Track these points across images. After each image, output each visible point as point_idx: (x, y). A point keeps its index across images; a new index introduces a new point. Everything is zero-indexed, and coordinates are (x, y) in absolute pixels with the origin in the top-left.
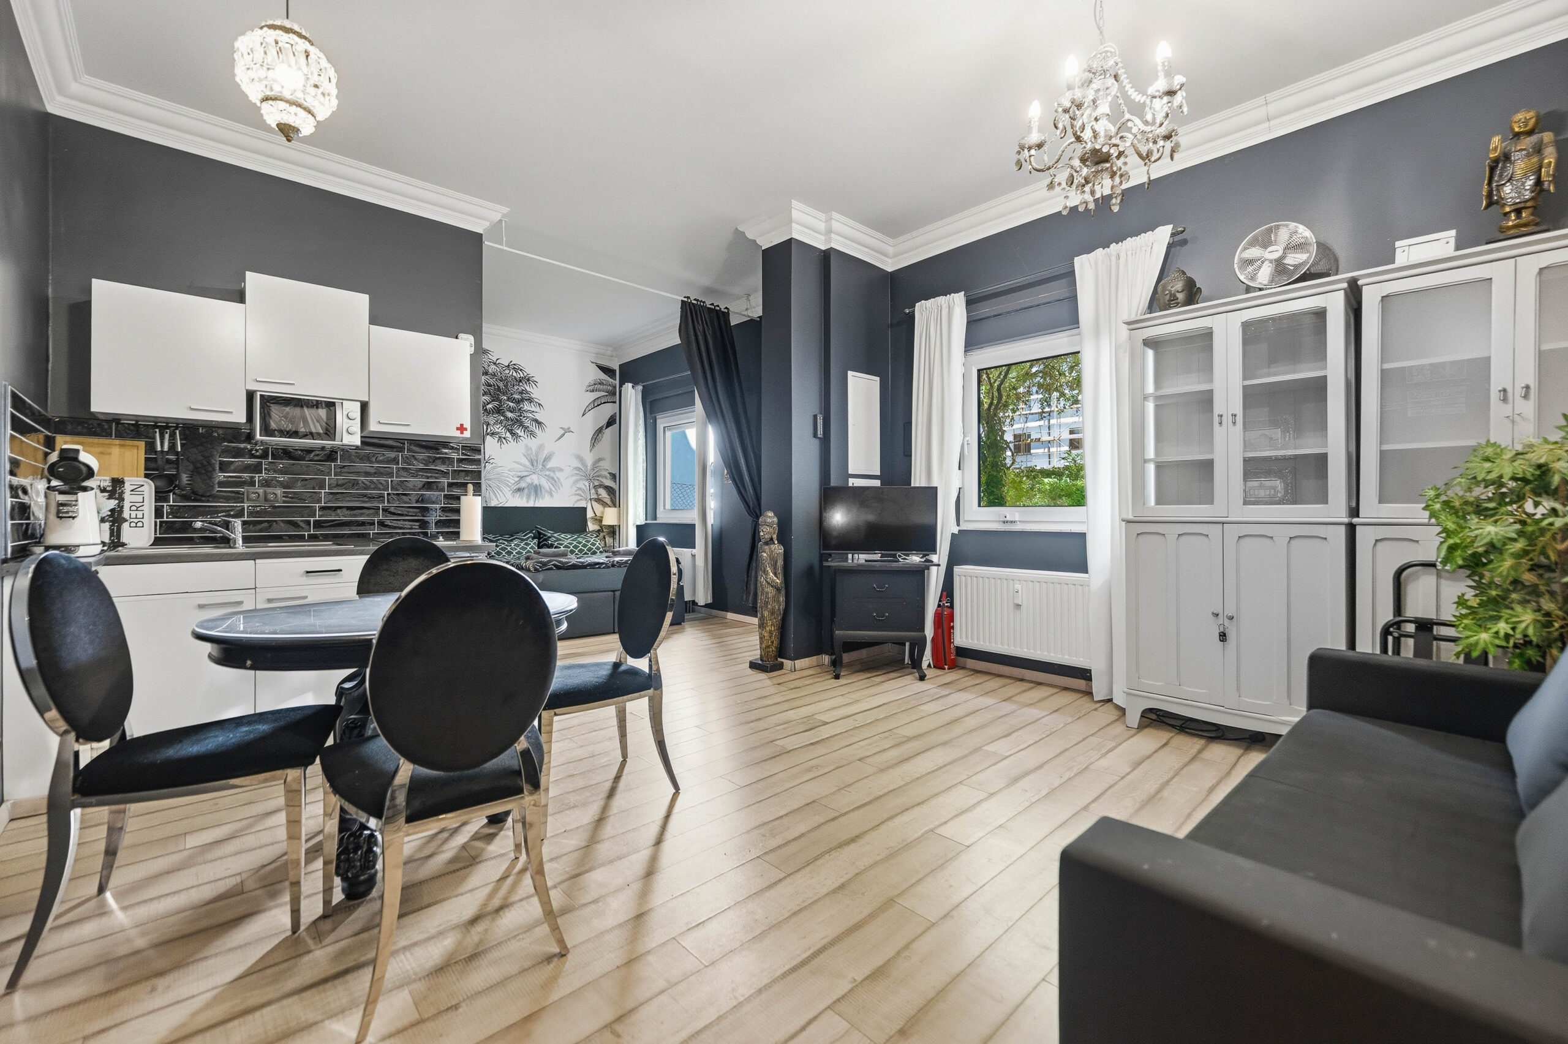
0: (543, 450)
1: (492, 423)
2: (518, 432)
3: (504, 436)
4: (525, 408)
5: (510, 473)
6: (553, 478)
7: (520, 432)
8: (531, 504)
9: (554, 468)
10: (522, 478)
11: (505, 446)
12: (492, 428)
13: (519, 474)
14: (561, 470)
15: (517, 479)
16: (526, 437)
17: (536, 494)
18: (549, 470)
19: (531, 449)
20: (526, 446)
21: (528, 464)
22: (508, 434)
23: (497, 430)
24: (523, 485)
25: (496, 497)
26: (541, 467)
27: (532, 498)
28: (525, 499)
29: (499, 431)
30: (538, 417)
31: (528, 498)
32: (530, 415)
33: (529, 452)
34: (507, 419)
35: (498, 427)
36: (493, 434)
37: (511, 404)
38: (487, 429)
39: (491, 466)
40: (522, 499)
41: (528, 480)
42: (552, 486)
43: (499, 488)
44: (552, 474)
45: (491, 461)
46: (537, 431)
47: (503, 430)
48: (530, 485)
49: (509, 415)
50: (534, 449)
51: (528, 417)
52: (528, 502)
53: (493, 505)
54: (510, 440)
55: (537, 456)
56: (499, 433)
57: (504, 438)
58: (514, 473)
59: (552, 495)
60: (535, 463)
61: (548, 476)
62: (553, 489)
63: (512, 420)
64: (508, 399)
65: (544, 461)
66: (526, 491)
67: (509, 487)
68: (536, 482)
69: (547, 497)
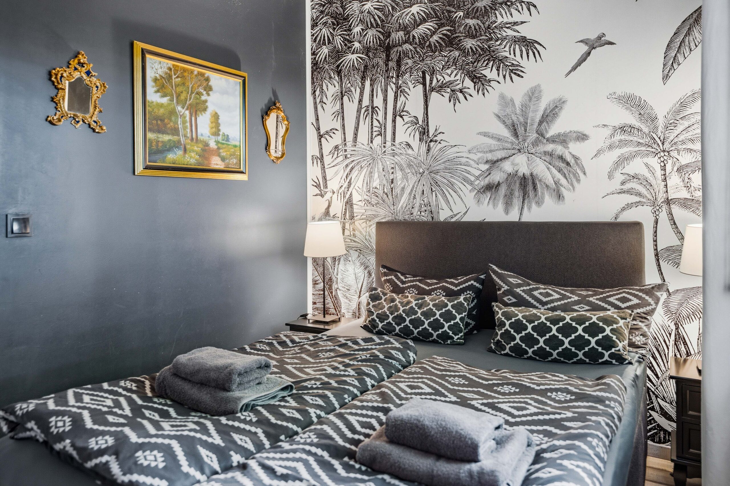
0: (539, 99)
1: (439, 67)
2: (486, 72)
3: (460, 86)
4: (500, 19)
5: (472, 156)
6: (561, 158)
7: (490, 73)
8: (513, 216)
9: (565, 135)
10: (494, 163)
11: (463, 105)
12: (439, 77)
13: (490, 156)
14: (582, 137)
15: (486, 167)
16: (501, 79)
17: (525, 195)
18: (552, 140)
19: (512, 100)
20: (502, 97)
21: (505, 133)
22: (468, 83)
23: (448, 79)
24: (497, 177)
25: (447, 202)
26: (534, 136)
27: (517, 203)
28: (501, 206)
29: (452, 78)
30: (524, 31)
31: (508, 205)
32: (510, 32)
33: (508, 110)
34: (464, 52)
35: (449, 71)
36: (441, 88)
37: (471, 22)
38: (431, 81)
39: (439, 146)
40: (495, 206)
41: (508, 167)
42: (559, 176)
43: (452, 185)
44: (559, 149)
45: (438, 138)
46: (524, 62)
47: (458, 77)
48: (511, 177)
49: (469, 43)
50: (518, 104)
51: (504, 39)
52: (507, 211)
53: (442, 219)
54: (472, 91)
55: (524, 114)
56: (451, 83)
57: (461, 91)
58: (480, 155)
59: (559, 197)
60: (521, 130)
61: (551, 155)
62: (563, 181)
63: (474, 53)
64: (467, 16)
65: (541, 123)
66: (503, 190)
67: (471, 183)
68: (524, 170)
69: (548, 200)
